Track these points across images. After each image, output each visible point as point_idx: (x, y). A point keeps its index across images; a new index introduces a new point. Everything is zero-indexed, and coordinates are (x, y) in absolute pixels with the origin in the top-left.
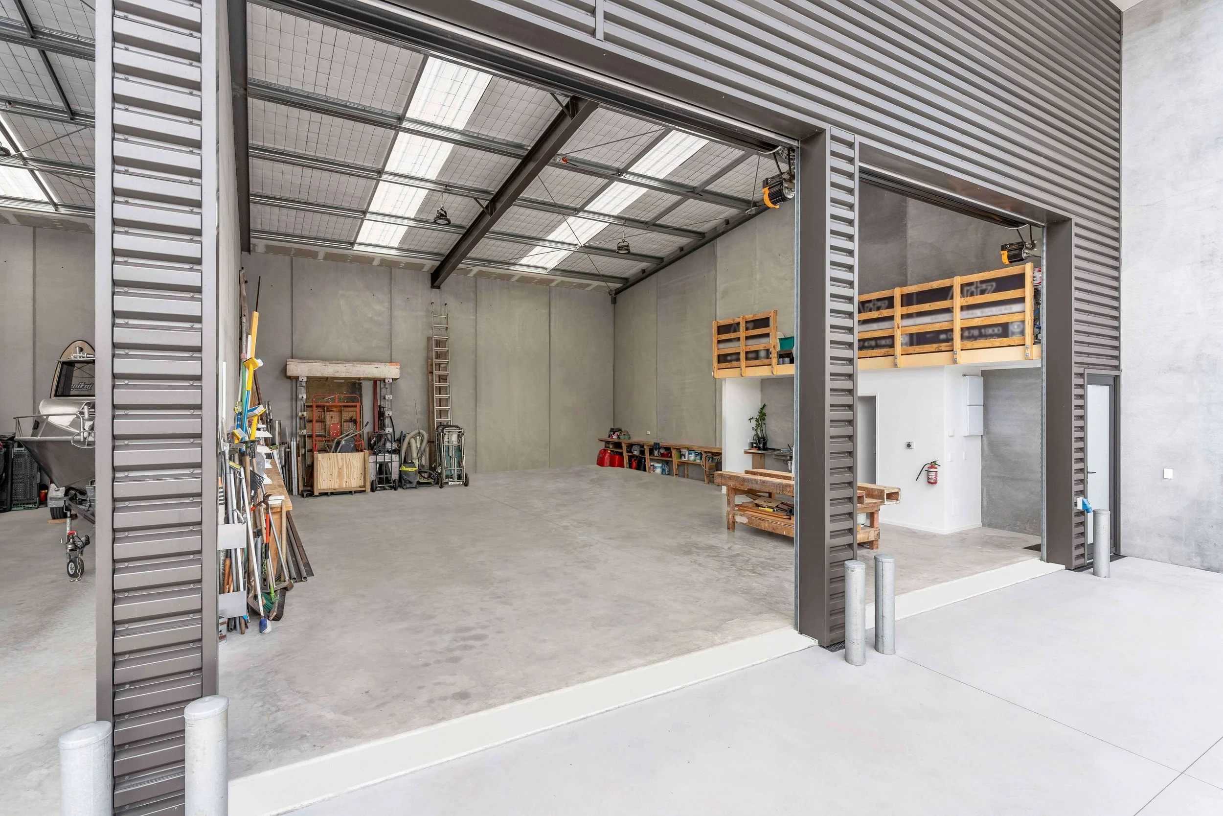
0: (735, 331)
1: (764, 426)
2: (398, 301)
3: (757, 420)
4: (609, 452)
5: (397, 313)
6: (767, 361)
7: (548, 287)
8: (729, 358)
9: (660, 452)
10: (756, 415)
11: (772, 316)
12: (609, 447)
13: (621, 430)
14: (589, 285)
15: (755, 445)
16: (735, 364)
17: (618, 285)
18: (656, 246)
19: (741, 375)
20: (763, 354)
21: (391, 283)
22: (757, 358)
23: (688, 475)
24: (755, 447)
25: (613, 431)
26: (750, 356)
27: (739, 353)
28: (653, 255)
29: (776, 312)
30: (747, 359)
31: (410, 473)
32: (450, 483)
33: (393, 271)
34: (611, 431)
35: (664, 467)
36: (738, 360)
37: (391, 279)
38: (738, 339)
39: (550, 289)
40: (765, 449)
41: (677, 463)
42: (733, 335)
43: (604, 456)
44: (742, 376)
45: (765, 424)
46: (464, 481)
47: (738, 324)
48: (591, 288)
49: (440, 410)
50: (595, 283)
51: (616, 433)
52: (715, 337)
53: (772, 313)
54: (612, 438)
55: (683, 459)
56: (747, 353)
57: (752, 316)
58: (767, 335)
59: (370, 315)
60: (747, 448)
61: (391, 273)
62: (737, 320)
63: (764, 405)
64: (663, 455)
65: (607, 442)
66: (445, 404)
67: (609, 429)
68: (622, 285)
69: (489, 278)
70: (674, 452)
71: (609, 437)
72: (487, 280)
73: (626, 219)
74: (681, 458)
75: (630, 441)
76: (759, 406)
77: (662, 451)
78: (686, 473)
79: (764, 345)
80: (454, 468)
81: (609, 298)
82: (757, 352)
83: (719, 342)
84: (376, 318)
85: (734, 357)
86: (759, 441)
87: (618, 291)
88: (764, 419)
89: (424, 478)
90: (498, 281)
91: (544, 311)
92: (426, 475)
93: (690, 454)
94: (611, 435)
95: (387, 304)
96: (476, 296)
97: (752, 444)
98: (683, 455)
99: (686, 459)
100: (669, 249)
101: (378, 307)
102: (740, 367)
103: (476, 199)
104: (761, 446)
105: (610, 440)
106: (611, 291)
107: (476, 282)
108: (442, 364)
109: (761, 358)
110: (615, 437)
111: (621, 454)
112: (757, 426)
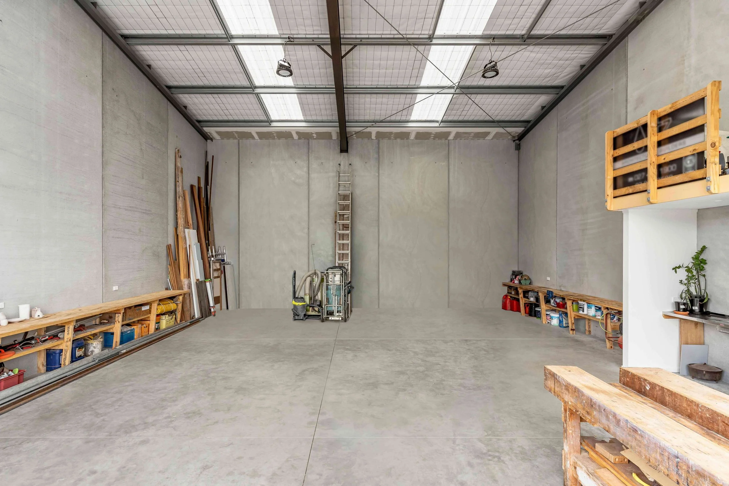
0: (640, 137)
1: (702, 279)
2: (314, 165)
3: (689, 270)
4: (509, 297)
5: (313, 175)
6: (698, 174)
7: (447, 141)
8: (631, 179)
9: (556, 302)
10: (688, 262)
11: (709, 93)
12: (511, 293)
13: (522, 273)
14: (488, 133)
15: (682, 307)
16: (640, 187)
17: (520, 130)
18: (549, 70)
19: (649, 201)
20: (689, 163)
21: (309, 151)
22: (679, 171)
23: (590, 331)
24: (685, 310)
25: (515, 274)
26: (666, 170)
27: (645, 170)
28: (549, 84)
29: (717, 84)
30: (660, 175)
31: (298, 307)
32: (330, 318)
33: (310, 142)
34: (513, 274)
35: (561, 318)
36: (645, 179)
37: (309, 149)
38: (645, 149)
39: (448, 142)
40: (705, 313)
41: (573, 316)
42: (636, 145)
43: (506, 301)
44: (651, 203)
45: (704, 276)
46: (342, 318)
47: (645, 126)
48: (490, 137)
49: (343, 254)
50: (493, 131)
51: (518, 277)
52: (609, 153)
53: (709, 87)
54: (514, 283)
55: (581, 312)
56: (660, 166)
57: (670, 106)
58: (700, 129)
59: (293, 179)
60: (670, 309)
61: (309, 143)
62: (642, 122)
63: (704, 249)
64: (558, 305)
65: (510, 287)
66: (346, 248)
67: (511, 273)
68: (523, 129)
69: (390, 138)
70: (569, 303)
71: (511, 281)
72: (389, 140)
73: (494, 38)
74: (579, 310)
75: (529, 287)
76: (694, 250)
77: (558, 301)
78: (587, 328)
79: (691, 149)
80: (335, 305)
81: (513, 144)
82: (679, 161)
83: (615, 159)
84: (297, 181)
85: (638, 177)
86: (692, 301)
87: (521, 137)
88: (702, 269)
89: (315, 311)
90: (399, 140)
91: (444, 163)
92: (316, 309)
93: (589, 307)
94: (513, 279)
95: (305, 169)
96: (379, 156)
97: (678, 304)
98: (581, 308)
99: (585, 312)
100: (568, 70)
101: (299, 172)
102: (646, 191)
103: (319, 46)
104: (696, 308)
105: (511, 284)
106: (514, 137)
107: (378, 144)
108: (346, 214)
109: (687, 170)
110: (516, 282)
111: (518, 300)
112: (689, 279)
